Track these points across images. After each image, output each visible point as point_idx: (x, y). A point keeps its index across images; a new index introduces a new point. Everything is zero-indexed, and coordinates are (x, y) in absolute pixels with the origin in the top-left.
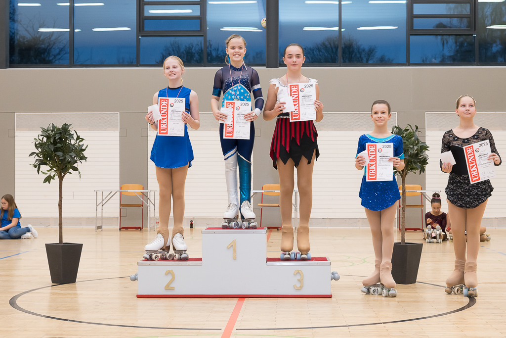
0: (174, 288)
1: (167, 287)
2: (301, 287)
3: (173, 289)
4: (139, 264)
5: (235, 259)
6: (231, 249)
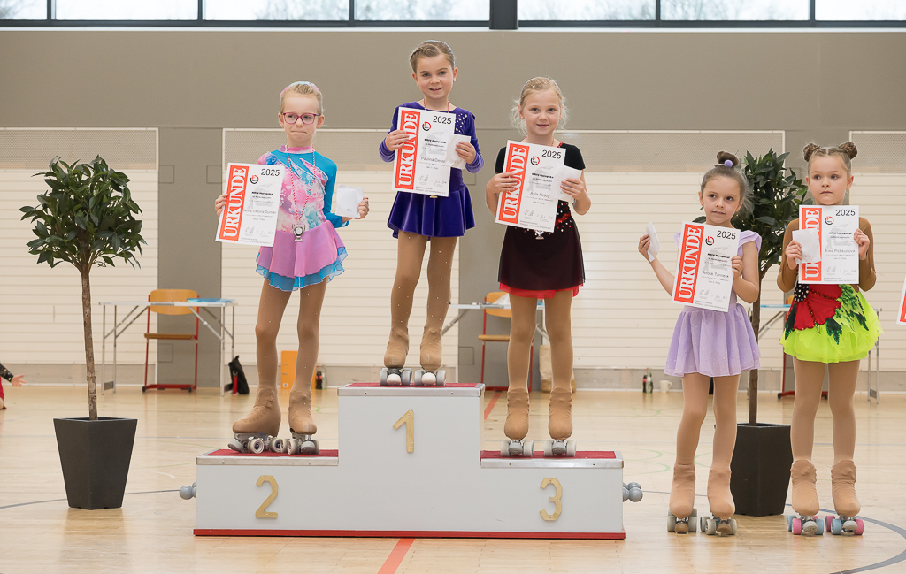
0: (276, 514)
1: (262, 513)
2: (557, 516)
3: (273, 517)
4: (200, 462)
5: (411, 452)
6: (403, 431)
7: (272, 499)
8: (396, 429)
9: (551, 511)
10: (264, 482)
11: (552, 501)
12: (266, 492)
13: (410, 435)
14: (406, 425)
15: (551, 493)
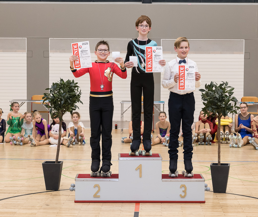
0: (99, 196)
1: (95, 196)
2: (185, 196)
3: (99, 197)
4: (76, 180)
5: (141, 177)
6: (138, 171)
7: (98, 191)
8: (136, 170)
9: (183, 194)
10: (96, 186)
11: (183, 191)
12: (97, 189)
13: (141, 172)
14: (139, 168)
15: (183, 189)
